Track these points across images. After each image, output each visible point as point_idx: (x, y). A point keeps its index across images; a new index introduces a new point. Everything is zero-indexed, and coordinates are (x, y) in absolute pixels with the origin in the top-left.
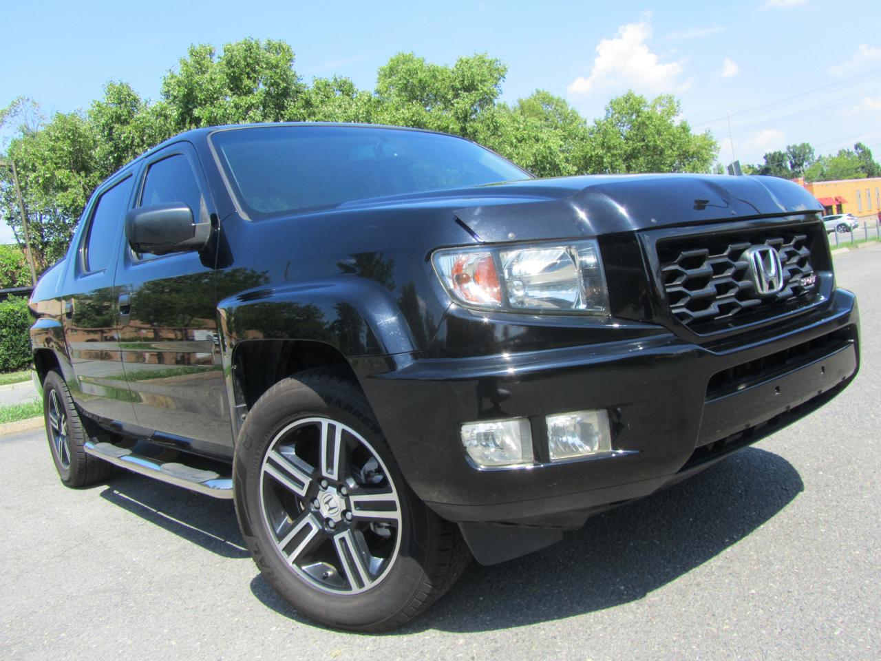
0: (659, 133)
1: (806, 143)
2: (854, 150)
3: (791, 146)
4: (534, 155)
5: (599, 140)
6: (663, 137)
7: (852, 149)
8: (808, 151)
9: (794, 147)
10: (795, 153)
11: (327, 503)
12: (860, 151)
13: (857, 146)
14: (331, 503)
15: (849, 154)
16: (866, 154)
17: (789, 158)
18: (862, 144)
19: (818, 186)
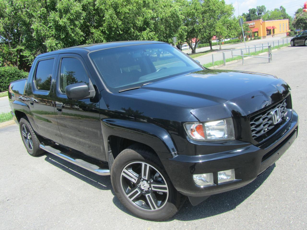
0: (214, 5)
1: (263, 5)
2: (280, 9)
3: (258, 6)
4: (171, 12)
5: (193, 6)
6: (215, 6)
7: (279, 8)
8: (264, 8)
9: (259, 7)
10: (259, 9)
11: (143, 185)
12: (282, 9)
13: (281, 7)
14: (145, 185)
15: (278, 10)
16: (284, 10)
17: (257, 11)
18: (283, 6)
19: (267, 22)
